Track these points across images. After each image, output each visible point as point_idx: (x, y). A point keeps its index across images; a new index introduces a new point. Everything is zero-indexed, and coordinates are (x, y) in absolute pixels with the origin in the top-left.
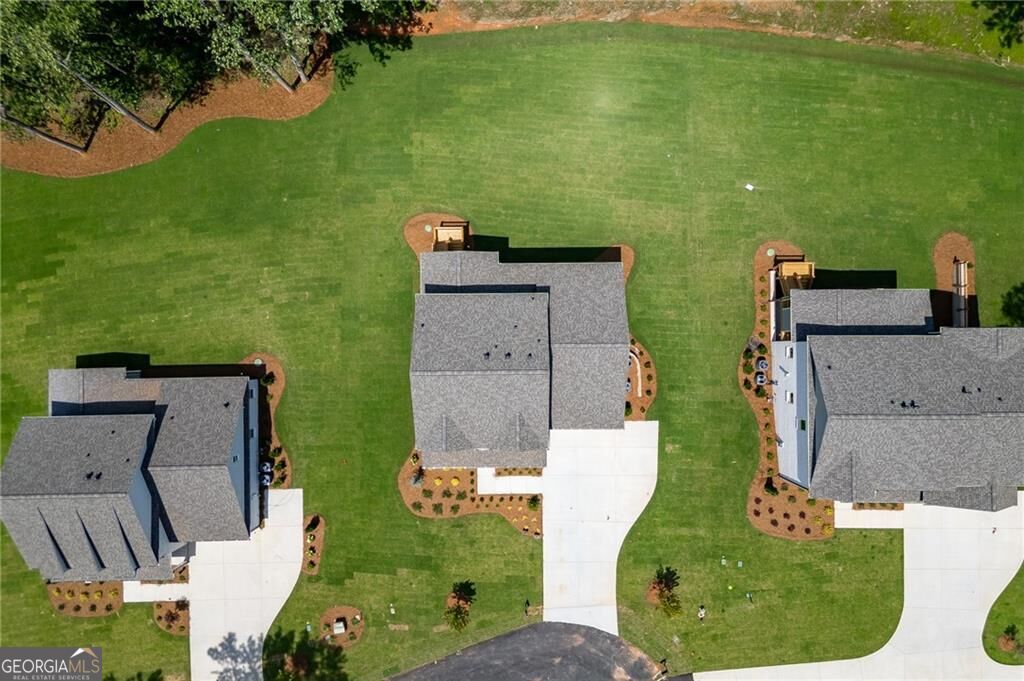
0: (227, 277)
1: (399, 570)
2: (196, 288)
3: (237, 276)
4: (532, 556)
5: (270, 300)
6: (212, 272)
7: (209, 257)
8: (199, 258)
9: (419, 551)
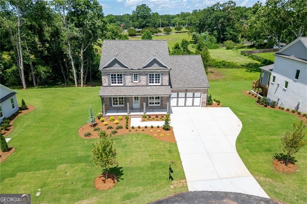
1: (59, 166)
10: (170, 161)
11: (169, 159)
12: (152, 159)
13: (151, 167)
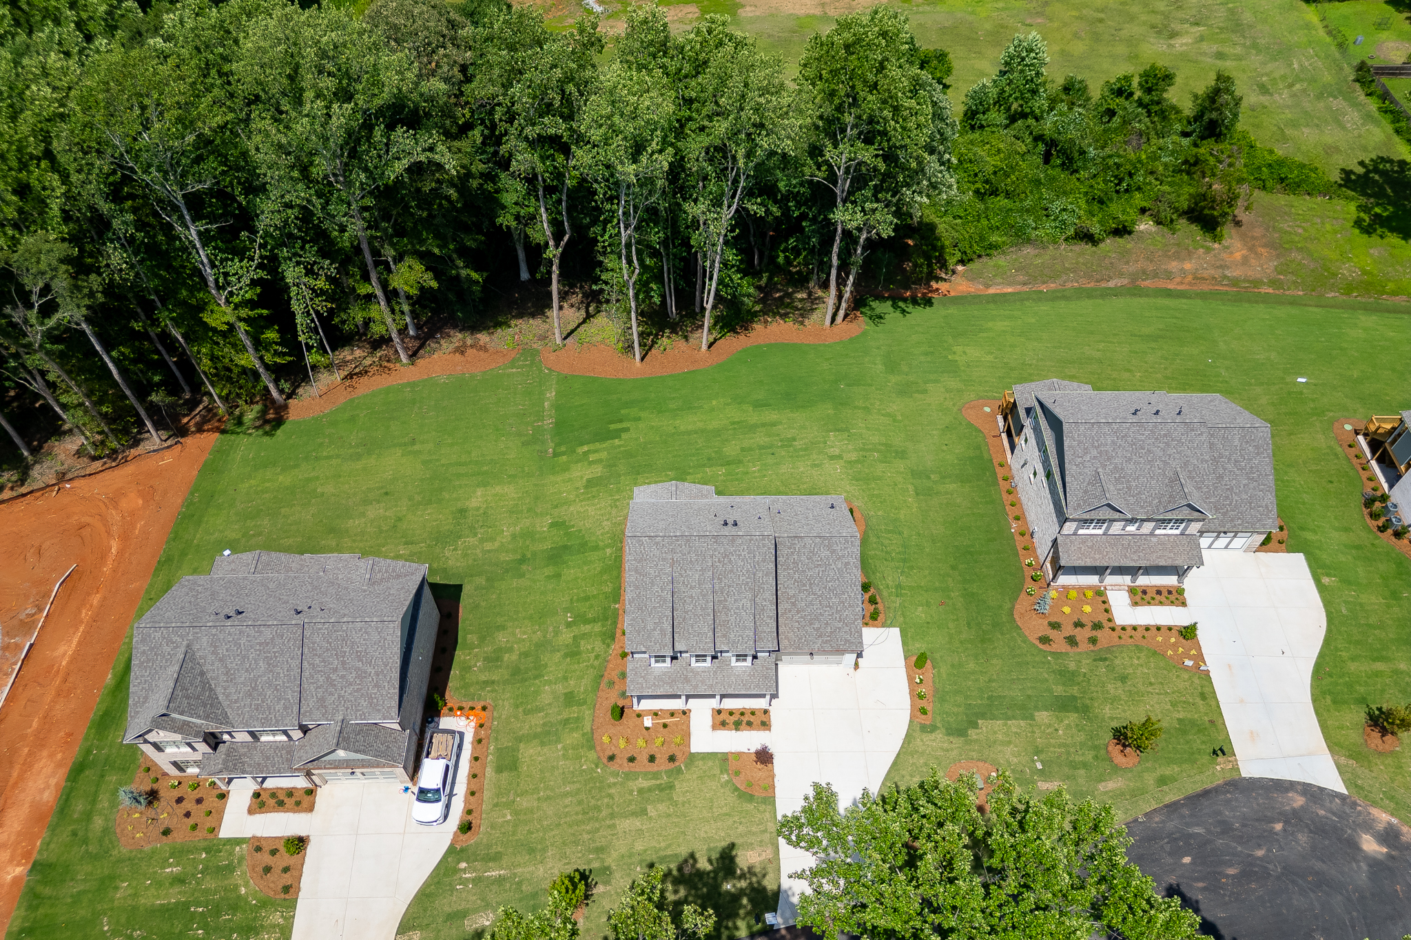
0: (794, 440)
1: (1036, 714)
2: (761, 448)
3: (803, 438)
4: (1203, 696)
5: (840, 457)
6: (778, 435)
7: (773, 424)
8: (763, 425)
9: (1059, 690)
10: (1206, 719)
11: (1206, 714)
12: (1179, 712)
13: (1179, 729)
